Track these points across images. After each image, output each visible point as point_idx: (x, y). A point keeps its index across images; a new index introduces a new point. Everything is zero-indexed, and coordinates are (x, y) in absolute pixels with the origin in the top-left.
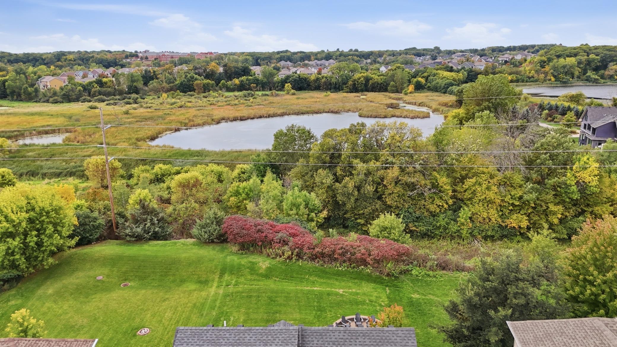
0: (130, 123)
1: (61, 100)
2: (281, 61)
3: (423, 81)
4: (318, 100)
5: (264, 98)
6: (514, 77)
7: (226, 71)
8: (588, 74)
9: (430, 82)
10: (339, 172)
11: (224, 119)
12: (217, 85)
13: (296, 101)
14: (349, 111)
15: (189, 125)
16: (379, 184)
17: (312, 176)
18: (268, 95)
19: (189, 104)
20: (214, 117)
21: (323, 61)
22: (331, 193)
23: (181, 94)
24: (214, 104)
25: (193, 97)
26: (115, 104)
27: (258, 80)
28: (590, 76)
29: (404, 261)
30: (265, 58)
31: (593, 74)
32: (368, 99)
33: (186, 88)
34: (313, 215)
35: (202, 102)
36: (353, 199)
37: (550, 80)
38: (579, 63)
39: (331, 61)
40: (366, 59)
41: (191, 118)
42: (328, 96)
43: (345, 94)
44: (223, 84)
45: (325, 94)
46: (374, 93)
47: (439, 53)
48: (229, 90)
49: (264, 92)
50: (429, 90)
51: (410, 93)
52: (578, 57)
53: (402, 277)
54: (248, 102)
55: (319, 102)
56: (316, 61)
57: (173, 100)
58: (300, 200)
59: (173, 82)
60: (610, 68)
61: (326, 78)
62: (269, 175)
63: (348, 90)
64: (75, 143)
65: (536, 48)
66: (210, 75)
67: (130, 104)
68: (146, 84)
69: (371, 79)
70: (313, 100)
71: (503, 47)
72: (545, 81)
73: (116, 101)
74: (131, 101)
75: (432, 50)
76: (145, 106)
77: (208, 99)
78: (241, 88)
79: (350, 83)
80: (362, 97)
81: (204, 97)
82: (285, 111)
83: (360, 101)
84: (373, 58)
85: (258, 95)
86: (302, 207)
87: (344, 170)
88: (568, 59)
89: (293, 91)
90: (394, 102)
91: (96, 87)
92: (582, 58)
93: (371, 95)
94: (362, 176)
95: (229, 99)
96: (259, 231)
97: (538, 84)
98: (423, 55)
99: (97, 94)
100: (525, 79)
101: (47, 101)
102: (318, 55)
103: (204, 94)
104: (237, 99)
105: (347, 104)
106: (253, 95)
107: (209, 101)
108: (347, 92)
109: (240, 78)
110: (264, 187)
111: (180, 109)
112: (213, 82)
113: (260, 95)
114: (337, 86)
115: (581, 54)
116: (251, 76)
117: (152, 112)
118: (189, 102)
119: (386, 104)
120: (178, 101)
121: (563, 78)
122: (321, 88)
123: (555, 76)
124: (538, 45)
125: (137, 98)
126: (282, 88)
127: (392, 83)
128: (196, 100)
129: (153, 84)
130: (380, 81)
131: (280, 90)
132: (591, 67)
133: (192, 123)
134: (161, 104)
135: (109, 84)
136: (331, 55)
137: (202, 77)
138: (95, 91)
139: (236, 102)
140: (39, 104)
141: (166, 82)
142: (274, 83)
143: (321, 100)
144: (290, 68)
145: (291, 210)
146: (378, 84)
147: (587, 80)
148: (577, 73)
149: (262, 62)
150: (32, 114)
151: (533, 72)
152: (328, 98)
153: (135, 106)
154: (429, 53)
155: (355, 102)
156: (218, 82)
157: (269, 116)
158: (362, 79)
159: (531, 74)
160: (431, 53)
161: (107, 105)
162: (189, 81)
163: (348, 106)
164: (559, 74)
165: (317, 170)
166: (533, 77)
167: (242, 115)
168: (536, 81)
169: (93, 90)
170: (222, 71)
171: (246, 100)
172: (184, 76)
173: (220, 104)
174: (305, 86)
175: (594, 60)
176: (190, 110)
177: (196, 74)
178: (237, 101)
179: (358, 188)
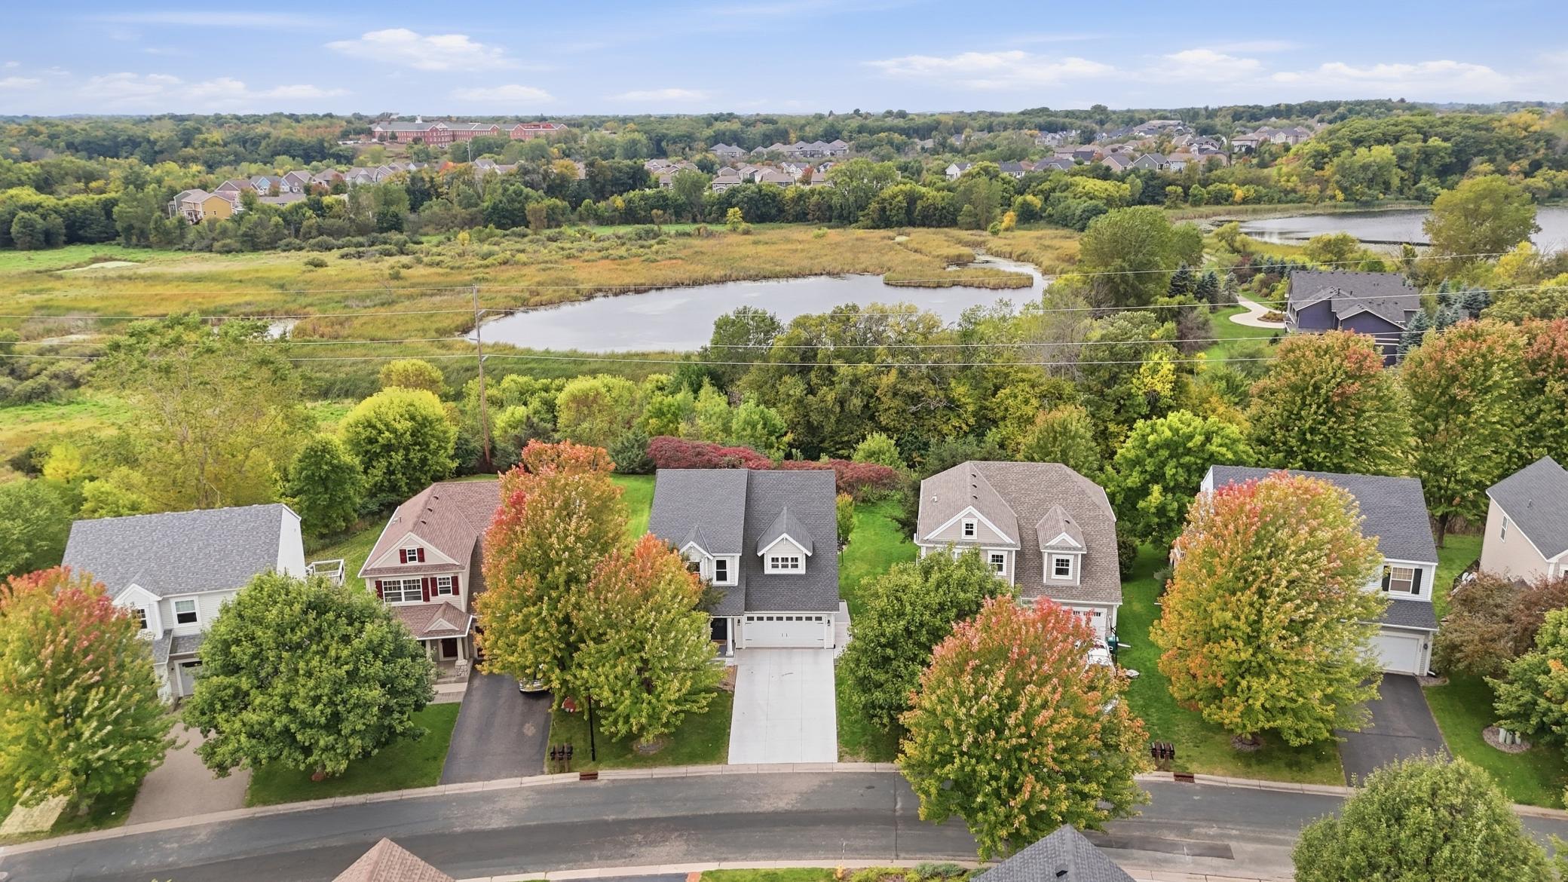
0: (410, 297)
1: (238, 246)
2: (716, 143)
3: (1036, 201)
4: (800, 247)
5: (681, 241)
6: (1251, 191)
7: (592, 177)
8: (1421, 185)
9: (1052, 205)
10: (814, 380)
11: (600, 290)
12: (574, 209)
13: (751, 250)
14: (864, 271)
15: (529, 302)
16: (871, 397)
17: (773, 386)
18: (689, 235)
19: (522, 257)
20: (581, 287)
21: (819, 145)
22: (801, 410)
23: (498, 231)
24: (574, 257)
25: (526, 239)
26: (360, 256)
27: (665, 198)
28: (1424, 189)
29: (885, 485)
30: (678, 136)
31: (1434, 184)
32: (910, 246)
33: (504, 217)
34: (773, 438)
35: (548, 252)
36: (833, 419)
37: (1333, 197)
38: (1403, 158)
39: (838, 143)
40: (923, 138)
41: (534, 288)
42: (823, 236)
43: (861, 233)
44: (588, 209)
45: (816, 231)
46: (925, 230)
47: (1102, 123)
48: (602, 221)
49: (681, 228)
50: (1049, 222)
51: (1007, 229)
52: (1400, 144)
53: (882, 503)
54: (647, 250)
55: (802, 250)
56: (801, 144)
57: (486, 248)
58: (756, 417)
59: (476, 205)
60: (1474, 169)
61: (820, 193)
62: (707, 389)
63: (869, 222)
64: (316, 337)
65: (1341, 110)
66: (556, 187)
67: (390, 254)
68: (413, 208)
69: (921, 197)
70: (789, 246)
71: (1261, 108)
72: (1322, 199)
73: (361, 249)
74: (394, 248)
75: (1087, 115)
76: (426, 259)
77: (558, 244)
78: (629, 216)
79: (874, 206)
80: (899, 239)
81: (550, 239)
82: (728, 272)
83: (891, 248)
84: (939, 138)
85: (668, 235)
86: (759, 427)
87: (821, 377)
88: (1377, 150)
89: (744, 226)
90: (966, 251)
91: (311, 219)
92: (1409, 146)
93: (918, 236)
94: (846, 385)
95: (606, 244)
96: (699, 454)
97: (1305, 208)
98: (1064, 128)
99: (314, 232)
100: (1276, 197)
101: (209, 249)
102: (807, 129)
103: (548, 232)
104: (623, 244)
105: (863, 257)
106: (656, 235)
107: (563, 249)
108: (866, 227)
109: (625, 195)
110: (699, 405)
111: (503, 267)
112: (566, 203)
113: (673, 232)
114: (845, 213)
115: (1409, 136)
116: (650, 187)
117: (446, 275)
118: (519, 251)
119: (947, 257)
120: (496, 248)
121: (1363, 194)
122: (810, 217)
123: (1344, 190)
124: (1346, 103)
125: (406, 242)
126: (720, 217)
127: (967, 207)
128: (535, 247)
129: (433, 208)
130: (940, 204)
131: (717, 221)
132: (1430, 166)
133: (537, 298)
134: (459, 255)
135: (336, 209)
136: (839, 127)
137: (541, 192)
138: (311, 227)
139: (622, 251)
140: (190, 255)
141: (460, 204)
142: (703, 207)
143: (807, 246)
144: (740, 165)
145: (744, 429)
146: (936, 209)
147: (1418, 198)
148: (1396, 182)
149: (670, 148)
150: (199, 279)
151: (1294, 178)
152: (824, 241)
153: (405, 259)
154: (1078, 123)
155: (880, 251)
156: (576, 203)
157: (695, 283)
158: (900, 198)
159: (1291, 184)
160: (1085, 123)
161: (342, 257)
162: (511, 201)
163: (865, 260)
164: (1352, 184)
165: (781, 377)
166: (1294, 191)
167: (639, 281)
168: (1301, 200)
169: (305, 223)
170: (583, 177)
171: (642, 247)
172: (500, 191)
173: (586, 256)
174: (774, 211)
175: (1437, 150)
176: (526, 271)
177: (526, 184)
178: (624, 248)
179: (842, 402)
